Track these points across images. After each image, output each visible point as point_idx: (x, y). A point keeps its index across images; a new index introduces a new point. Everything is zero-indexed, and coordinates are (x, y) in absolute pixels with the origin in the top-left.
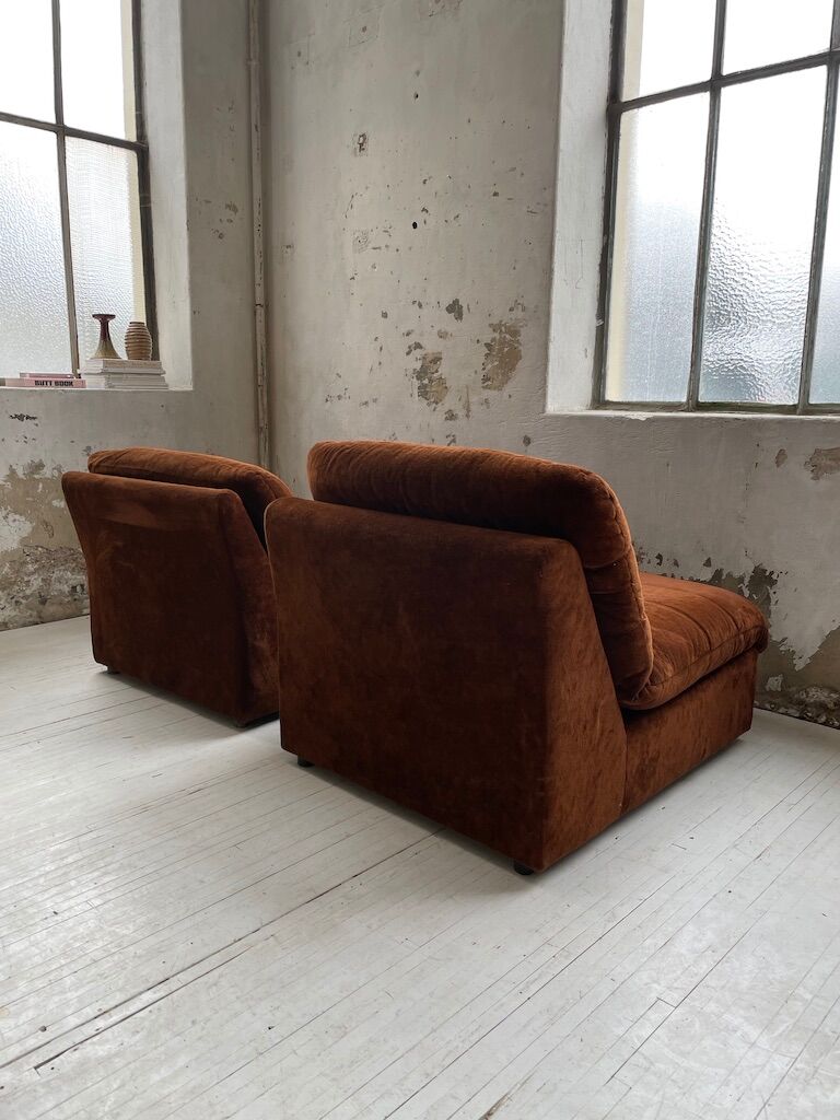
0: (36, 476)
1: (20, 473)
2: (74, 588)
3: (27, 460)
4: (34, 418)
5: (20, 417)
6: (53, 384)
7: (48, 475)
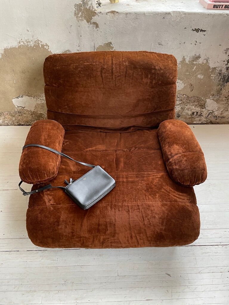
0: (194, 63)
1: (187, 61)
2: (193, 113)
3: (193, 54)
4: (204, 31)
5: (197, 30)
6: (224, 7)
7: (200, 63)
